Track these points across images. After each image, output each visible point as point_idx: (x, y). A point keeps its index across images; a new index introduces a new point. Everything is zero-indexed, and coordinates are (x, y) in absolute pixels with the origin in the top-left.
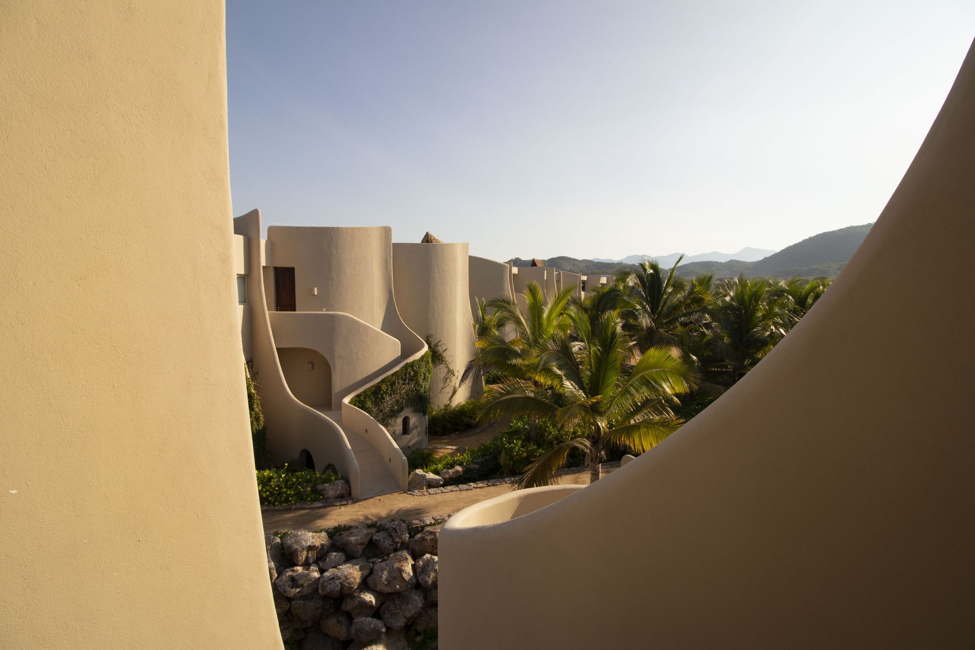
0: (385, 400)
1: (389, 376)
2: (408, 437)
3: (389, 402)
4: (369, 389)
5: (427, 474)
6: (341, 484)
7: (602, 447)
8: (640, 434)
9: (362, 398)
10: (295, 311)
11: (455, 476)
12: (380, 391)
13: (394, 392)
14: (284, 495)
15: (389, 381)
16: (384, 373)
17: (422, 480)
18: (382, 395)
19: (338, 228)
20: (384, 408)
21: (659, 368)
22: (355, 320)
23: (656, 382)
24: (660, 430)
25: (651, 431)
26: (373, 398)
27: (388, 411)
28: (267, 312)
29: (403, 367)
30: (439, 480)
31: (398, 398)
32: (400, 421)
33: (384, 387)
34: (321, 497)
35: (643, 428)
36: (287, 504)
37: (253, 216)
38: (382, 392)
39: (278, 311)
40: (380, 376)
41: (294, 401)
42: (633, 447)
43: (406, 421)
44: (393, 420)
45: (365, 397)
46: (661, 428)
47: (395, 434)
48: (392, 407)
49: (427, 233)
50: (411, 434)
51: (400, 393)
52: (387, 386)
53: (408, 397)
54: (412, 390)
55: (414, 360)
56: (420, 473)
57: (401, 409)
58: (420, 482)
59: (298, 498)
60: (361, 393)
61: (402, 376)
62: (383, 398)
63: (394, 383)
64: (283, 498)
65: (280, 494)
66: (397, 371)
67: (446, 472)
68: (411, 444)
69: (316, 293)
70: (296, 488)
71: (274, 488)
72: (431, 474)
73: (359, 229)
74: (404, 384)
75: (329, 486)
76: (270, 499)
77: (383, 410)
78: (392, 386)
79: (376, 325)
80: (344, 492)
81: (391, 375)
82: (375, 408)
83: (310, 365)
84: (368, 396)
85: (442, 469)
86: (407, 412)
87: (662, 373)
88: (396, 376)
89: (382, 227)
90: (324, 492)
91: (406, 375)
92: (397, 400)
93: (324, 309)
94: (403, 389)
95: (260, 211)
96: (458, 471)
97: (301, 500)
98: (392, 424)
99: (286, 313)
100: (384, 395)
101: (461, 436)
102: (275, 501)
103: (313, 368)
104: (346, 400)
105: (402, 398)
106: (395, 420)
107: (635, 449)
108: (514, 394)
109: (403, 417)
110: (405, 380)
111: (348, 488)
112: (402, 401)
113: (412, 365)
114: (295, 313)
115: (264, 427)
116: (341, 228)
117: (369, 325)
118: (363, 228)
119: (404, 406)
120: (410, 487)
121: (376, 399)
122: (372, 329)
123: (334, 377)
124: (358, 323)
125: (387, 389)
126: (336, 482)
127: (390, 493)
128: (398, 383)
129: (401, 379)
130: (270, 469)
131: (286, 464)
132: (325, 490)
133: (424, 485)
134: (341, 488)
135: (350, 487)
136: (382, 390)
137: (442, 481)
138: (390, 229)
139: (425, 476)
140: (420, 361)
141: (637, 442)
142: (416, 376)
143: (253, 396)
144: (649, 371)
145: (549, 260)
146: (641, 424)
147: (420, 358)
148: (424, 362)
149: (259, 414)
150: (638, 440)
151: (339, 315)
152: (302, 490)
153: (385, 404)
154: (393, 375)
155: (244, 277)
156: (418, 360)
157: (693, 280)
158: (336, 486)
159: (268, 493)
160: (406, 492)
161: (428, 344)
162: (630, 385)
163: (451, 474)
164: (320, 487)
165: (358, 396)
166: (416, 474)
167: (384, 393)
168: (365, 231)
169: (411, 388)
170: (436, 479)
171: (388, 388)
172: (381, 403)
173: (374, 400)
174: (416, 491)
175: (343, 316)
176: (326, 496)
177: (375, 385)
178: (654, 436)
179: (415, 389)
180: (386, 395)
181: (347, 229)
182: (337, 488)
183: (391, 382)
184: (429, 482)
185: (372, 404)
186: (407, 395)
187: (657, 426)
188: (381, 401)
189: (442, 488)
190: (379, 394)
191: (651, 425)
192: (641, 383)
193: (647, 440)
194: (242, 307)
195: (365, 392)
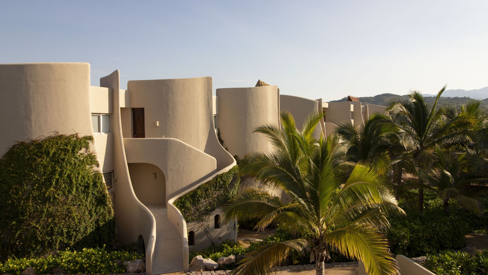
0: (201, 202)
1: (204, 184)
2: (219, 230)
3: (203, 203)
4: (189, 193)
5: (204, 260)
6: (139, 262)
7: (324, 247)
8: (346, 238)
9: (183, 200)
10: (145, 138)
11: (228, 263)
12: (196, 195)
13: (207, 196)
14: (99, 267)
15: (203, 188)
16: (201, 182)
17: (200, 264)
18: (198, 198)
19: (173, 80)
20: (200, 207)
21: (362, 181)
22: (182, 143)
23: (360, 194)
24: (358, 235)
25: (353, 237)
26: (191, 200)
27: (203, 210)
28: (122, 139)
29: (215, 177)
30: (214, 265)
31: (211, 200)
32: (212, 218)
33: (199, 192)
34: (124, 271)
35: (347, 233)
36: (100, 274)
37: (115, 74)
38: (198, 196)
39: (134, 138)
40: (196, 184)
41: (135, 200)
42: (340, 249)
43: (217, 218)
44: (207, 217)
45: (185, 199)
46: (359, 234)
47: (209, 228)
48: (206, 207)
49: (259, 80)
50: (221, 228)
51: (212, 197)
52: (202, 191)
53: (218, 200)
54: (222, 195)
55: (224, 173)
56: (199, 259)
57: (213, 209)
58: (199, 266)
59: (108, 270)
60: (183, 196)
61: (213, 185)
62: (199, 201)
63: (208, 190)
64: (97, 269)
65: (96, 266)
66: (210, 181)
67: (222, 259)
68: (221, 235)
69: (158, 125)
70: (108, 263)
71: (93, 261)
72: (210, 259)
73: (188, 79)
74: (215, 190)
75: (131, 263)
76: (88, 269)
77: (199, 209)
78: (206, 191)
79: (201, 149)
80: (141, 268)
81: (205, 183)
82: (193, 207)
83: (154, 175)
84: (187, 199)
85: (220, 257)
86: (218, 211)
87: (364, 186)
88: (209, 184)
89: (205, 77)
90: (127, 268)
91: (216, 184)
92: (210, 202)
93: (164, 136)
94: (215, 194)
95: (119, 71)
96: (231, 259)
97: (110, 271)
98: (206, 220)
99: (139, 139)
100: (200, 198)
101: (270, 232)
102: (92, 271)
103: (156, 177)
104: (171, 202)
105: (213, 201)
106: (209, 217)
107: (342, 252)
108: (251, 200)
109: (215, 215)
110: (216, 187)
111: (144, 266)
112: (214, 203)
113: (221, 176)
114: (144, 139)
115: (114, 218)
116: (175, 79)
117: (192, 147)
118: (191, 78)
119: (216, 207)
120: (191, 268)
121: (194, 200)
122: (195, 150)
123: (167, 184)
124: (184, 146)
125: (201, 194)
126: (136, 260)
127: (173, 272)
128: (211, 189)
129: (213, 186)
130: (94, 248)
131: (104, 245)
132: (127, 266)
133: (201, 268)
134: (139, 265)
135: (145, 265)
136: (198, 194)
137: (216, 266)
138: (211, 78)
139: (203, 261)
140: (228, 174)
141: (343, 245)
142: (224, 185)
143: (106, 196)
144: (354, 184)
145: (375, 96)
146: (347, 229)
147: (228, 171)
148: (231, 174)
149: (110, 209)
150: (344, 244)
151: (170, 140)
152: (112, 264)
153: (201, 205)
154: (206, 183)
155: (109, 115)
156: (226, 173)
157: (463, 107)
158: (135, 264)
159: (87, 265)
160: (185, 272)
161: (236, 160)
162: (341, 196)
163: (225, 261)
164: (125, 263)
165: (181, 198)
166: (197, 259)
167: (199, 196)
168: (193, 80)
169: (221, 193)
170: (212, 264)
171: (203, 193)
172: (198, 204)
173: (192, 201)
174: (193, 272)
175: (173, 141)
176: (128, 270)
177: (193, 190)
178: (355, 241)
179: (224, 194)
180: (201, 198)
181: (179, 80)
182: (136, 265)
183: (205, 189)
184: (205, 266)
185: (191, 204)
186: (218, 199)
187: (357, 232)
188: (198, 202)
189: (213, 271)
190: (195, 197)
191: (353, 231)
192: (349, 194)
193: (350, 244)
194: (106, 135)
195: (185, 195)
